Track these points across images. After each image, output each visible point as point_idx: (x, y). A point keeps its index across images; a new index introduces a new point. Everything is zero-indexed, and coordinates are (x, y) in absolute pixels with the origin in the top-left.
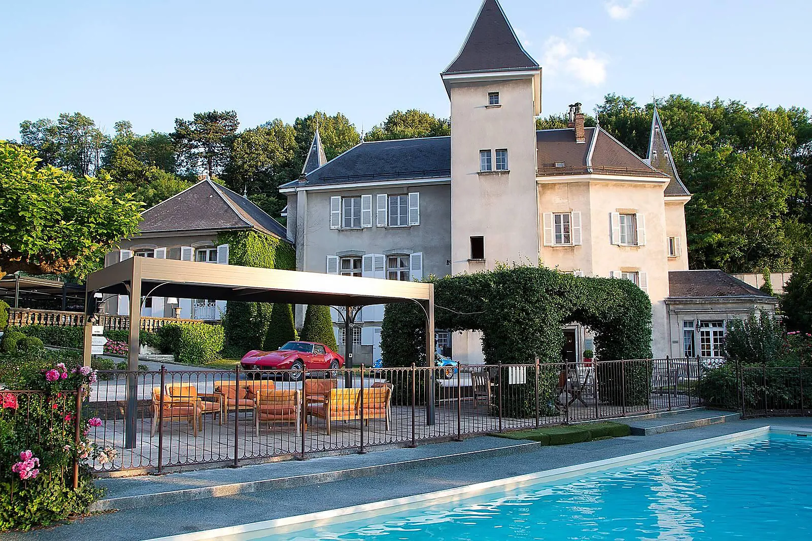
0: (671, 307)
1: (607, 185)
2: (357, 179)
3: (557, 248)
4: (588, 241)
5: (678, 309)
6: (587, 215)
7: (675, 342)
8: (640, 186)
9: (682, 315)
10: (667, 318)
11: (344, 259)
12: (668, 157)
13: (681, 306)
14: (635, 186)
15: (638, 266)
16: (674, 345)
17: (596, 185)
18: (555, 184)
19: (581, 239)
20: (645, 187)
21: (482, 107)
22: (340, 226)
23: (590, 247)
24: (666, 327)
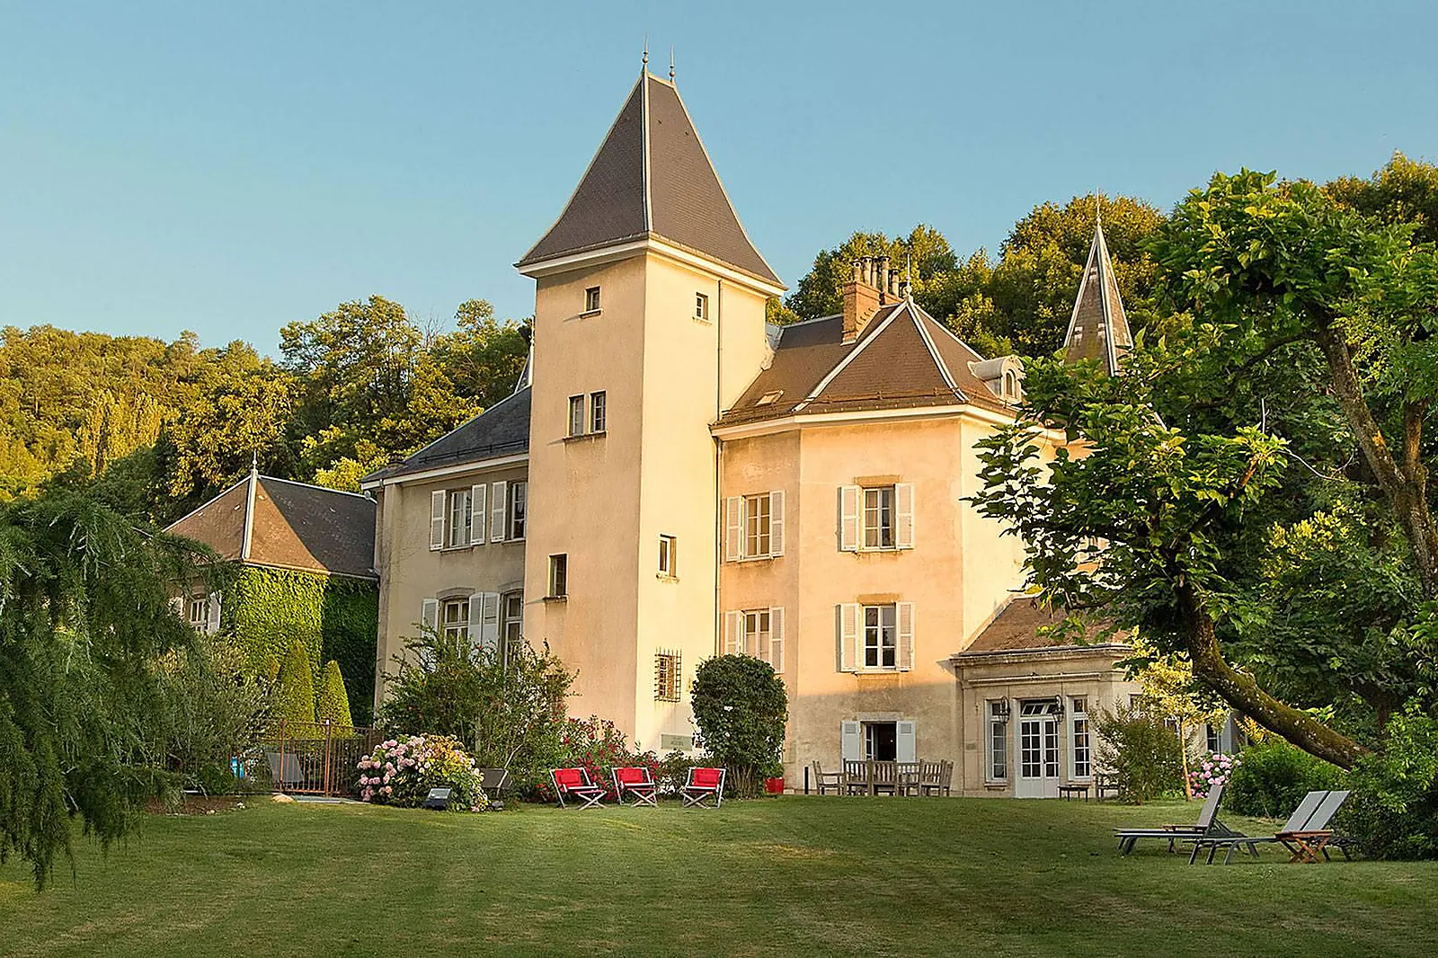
0: (966, 673)
1: (837, 433)
2: (481, 453)
3: (748, 565)
4: (793, 548)
5: (978, 676)
6: (794, 497)
7: (972, 747)
8: (908, 426)
9: (983, 689)
10: (958, 696)
11: (450, 603)
12: (1104, 337)
13: (982, 671)
14: (898, 428)
15: (895, 592)
16: (969, 754)
17: (814, 434)
18: (747, 440)
19: (783, 546)
20: (919, 427)
21: (576, 317)
22: (442, 545)
23: (796, 560)
24: (953, 715)
